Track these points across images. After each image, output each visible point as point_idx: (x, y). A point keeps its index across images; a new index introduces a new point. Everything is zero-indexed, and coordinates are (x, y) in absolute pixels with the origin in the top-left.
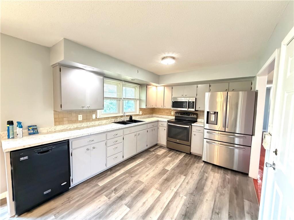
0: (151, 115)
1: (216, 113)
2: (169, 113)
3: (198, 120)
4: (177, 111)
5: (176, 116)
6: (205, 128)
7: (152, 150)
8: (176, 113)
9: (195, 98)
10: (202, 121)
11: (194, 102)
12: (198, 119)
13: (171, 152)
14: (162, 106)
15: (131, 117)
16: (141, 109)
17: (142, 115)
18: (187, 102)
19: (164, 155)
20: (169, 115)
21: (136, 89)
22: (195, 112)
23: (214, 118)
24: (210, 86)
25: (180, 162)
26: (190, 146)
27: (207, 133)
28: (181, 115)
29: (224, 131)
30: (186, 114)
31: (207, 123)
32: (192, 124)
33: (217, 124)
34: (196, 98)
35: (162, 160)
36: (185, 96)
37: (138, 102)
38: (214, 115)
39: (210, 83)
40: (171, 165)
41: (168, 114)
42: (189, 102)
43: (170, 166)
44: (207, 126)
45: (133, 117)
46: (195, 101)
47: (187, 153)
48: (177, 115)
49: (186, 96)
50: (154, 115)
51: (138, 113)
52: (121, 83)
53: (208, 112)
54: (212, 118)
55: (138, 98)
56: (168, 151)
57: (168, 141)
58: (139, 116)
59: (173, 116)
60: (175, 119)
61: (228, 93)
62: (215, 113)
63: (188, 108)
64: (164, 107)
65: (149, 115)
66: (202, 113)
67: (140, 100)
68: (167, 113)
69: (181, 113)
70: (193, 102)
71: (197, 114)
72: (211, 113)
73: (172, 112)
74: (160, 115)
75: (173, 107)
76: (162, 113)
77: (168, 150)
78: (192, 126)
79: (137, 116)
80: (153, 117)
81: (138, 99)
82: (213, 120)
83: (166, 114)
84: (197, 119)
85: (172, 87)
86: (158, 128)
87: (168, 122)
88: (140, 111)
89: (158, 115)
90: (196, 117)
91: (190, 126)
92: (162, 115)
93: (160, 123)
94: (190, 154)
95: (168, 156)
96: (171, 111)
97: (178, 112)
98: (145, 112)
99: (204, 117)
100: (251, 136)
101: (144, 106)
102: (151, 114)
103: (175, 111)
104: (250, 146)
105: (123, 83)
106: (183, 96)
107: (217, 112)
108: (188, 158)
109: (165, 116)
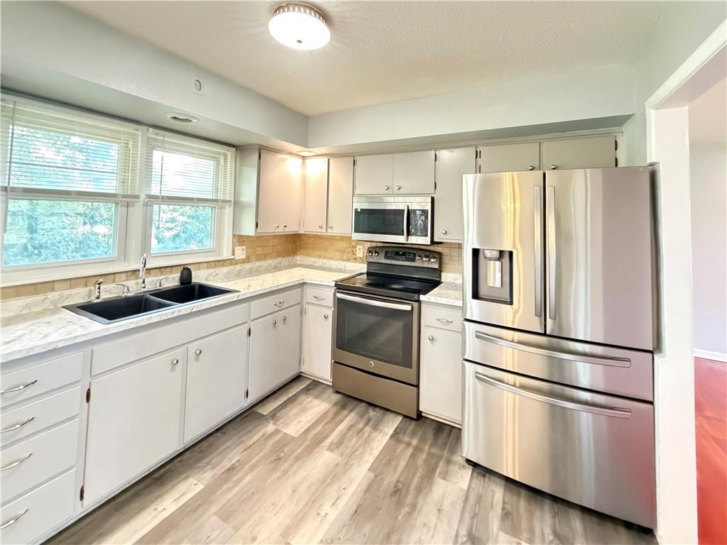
0: (285, 261)
1: (506, 256)
2: (350, 250)
3: (445, 277)
4: (374, 244)
5: (369, 264)
6: (468, 318)
7: (266, 410)
8: (371, 251)
9: (430, 200)
10: (456, 279)
11: (427, 210)
12: (443, 274)
13: (345, 412)
14: (321, 227)
15: (185, 272)
16: (240, 239)
17: (247, 260)
18: (404, 210)
19: (311, 435)
20: (348, 260)
21: (222, 162)
22: (432, 248)
23: (498, 275)
24: (477, 154)
25: (372, 475)
26: (417, 386)
27: (477, 336)
28: (386, 257)
29: (543, 332)
30: (404, 254)
31: (476, 295)
32: (422, 297)
33: (511, 303)
34: (433, 199)
35: (295, 473)
36: (396, 191)
37: (229, 211)
38: (498, 263)
39: (477, 142)
40: (326, 507)
41: (345, 256)
42: (408, 210)
43: (320, 519)
44: (475, 309)
45: (192, 272)
46: (429, 208)
47: (405, 416)
48: (375, 259)
49: (401, 191)
50: (299, 259)
51: (226, 254)
52: (140, 132)
53: (476, 253)
54: (493, 275)
55: (229, 196)
56: (335, 409)
57: (337, 363)
58: (231, 264)
59: (363, 262)
60: (368, 274)
61: (544, 175)
62: (501, 253)
63: (409, 234)
64: (329, 230)
65: (278, 260)
66: (455, 252)
67: (237, 205)
68: (342, 251)
69: (387, 252)
70: (424, 212)
71: (439, 256)
72: (488, 254)
73: (358, 247)
74: (320, 257)
75: (356, 231)
76: (326, 250)
77: (335, 404)
78: (423, 306)
79: (223, 266)
80: (295, 266)
81: (230, 201)
82: (498, 284)
83: (339, 254)
84: (441, 271)
85: (352, 156)
86: (302, 312)
87: (340, 287)
88: (236, 248)
89: (313, 259)
90: (436, 266)
91: (415, 304)
92: (325, 258)
93: (310, 293)
94: (420, 416)
95: (327, 443)
96: (353, 244)
97: (377, 247)
98: (259, 251)
99: (462, 265)
100: (651, 355)
101: (248, 229)
102: (289, 255)
103: (369, 245)
104: (651, 400)
105: (150, 135)
106: (390, 191)
107: (511, 253)
108: (409, 444)
109: (337, 262)
